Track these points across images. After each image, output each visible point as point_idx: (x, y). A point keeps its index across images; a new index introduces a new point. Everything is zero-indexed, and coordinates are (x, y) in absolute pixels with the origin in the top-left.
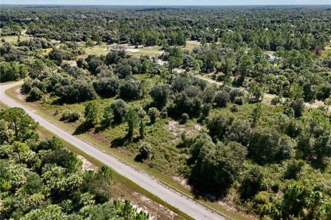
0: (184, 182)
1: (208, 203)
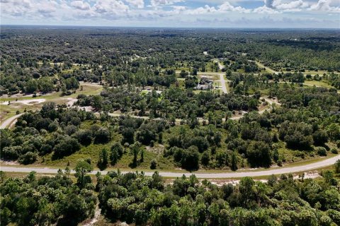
0: (180, 169)
1: (196, 172)
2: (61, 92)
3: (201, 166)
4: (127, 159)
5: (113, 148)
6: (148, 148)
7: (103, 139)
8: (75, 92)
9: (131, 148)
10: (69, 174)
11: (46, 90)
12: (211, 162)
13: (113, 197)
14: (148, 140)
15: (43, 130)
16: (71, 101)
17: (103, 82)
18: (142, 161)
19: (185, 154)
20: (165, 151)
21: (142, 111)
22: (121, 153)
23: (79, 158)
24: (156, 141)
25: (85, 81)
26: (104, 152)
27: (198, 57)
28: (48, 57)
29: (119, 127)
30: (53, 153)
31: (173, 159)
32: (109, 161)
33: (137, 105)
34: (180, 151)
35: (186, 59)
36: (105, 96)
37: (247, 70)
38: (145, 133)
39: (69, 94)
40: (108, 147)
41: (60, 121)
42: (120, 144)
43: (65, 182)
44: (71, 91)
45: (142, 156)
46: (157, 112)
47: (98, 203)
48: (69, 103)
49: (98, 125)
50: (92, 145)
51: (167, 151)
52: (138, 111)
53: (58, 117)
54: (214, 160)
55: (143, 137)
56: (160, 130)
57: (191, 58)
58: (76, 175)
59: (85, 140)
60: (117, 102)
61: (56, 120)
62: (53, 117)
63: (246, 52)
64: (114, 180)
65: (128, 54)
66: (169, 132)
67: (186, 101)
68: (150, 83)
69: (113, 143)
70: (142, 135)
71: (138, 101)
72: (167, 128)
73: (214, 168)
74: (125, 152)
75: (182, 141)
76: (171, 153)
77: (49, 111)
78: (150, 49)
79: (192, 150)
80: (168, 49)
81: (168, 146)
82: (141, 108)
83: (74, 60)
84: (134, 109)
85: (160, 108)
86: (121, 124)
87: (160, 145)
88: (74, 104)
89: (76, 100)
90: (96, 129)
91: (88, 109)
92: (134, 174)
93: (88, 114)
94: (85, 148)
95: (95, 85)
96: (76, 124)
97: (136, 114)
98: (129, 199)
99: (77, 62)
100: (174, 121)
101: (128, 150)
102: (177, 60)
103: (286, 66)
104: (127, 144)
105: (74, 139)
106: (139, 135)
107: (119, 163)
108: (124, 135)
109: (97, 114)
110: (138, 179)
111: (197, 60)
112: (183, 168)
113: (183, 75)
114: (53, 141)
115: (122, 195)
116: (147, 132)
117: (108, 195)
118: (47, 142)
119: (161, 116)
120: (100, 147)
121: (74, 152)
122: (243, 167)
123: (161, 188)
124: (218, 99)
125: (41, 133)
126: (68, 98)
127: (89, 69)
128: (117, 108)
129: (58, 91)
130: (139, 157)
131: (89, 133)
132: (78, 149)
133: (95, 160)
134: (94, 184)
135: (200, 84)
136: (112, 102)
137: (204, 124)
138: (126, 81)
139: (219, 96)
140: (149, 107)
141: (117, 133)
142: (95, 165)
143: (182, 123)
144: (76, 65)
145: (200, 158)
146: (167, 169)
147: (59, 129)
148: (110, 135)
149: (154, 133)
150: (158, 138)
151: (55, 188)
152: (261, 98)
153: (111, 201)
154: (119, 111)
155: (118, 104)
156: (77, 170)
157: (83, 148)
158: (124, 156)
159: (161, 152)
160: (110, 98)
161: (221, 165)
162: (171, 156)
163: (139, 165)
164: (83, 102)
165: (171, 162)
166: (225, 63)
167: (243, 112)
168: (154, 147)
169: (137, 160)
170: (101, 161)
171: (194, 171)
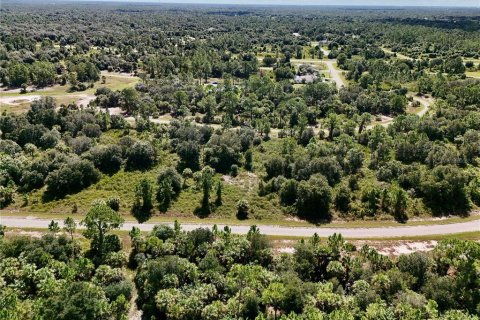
0: (296, 219)
1: (327, 225)
2: (68, 86)
3: (335, 214)
4: (190, 199)
5: (161, 178)
6: (227, 178)
7: (141, 161)
8: (92, 86)
9: (197, 180)
10: (72, 231)
11: (43, 82)
12: (353, 205)
13: (168, 286)
14: (225, 164)
15: (29, 146)
16: (85, 98)
17: (139, 71)
18: (218, 202)
19: (304, 192)
20: (261, 186)
21: (209, 115)
22: (177, 189)
23: (95, 197)
24: (240, 165)
25: (110, 70)
26: (145, 186)
27: (288, 38)
28: (52, 37)
29: (170, 141)
30: (45, 187)
31: (277, 200)
32: (156, 204)
33: (199, 104)
34: (292, 184)
35: (267, 41)
36: (143, 90)
37: (369, 56)
38: (220, 150)
39: (83, 89)
40: (152, 176)
41: (62, 131)
42: (175, 171)
43: (63, 250)
44: (86, 84)
45: (219, 193)
46: (234, 116)
47: (135, 296)
48: (82, 102)
49: (133, 136)
50: (121, 172)
51: (265, 184)
52: (201, 116)
53: (59, 122)
54: (359, 202)
56: (245, 146)
57: (276, 41)
58: (87, 235)
59: (108, 164)
60: (164, 100)
61: (56, 128)
62: (49, 122)
63: (358, 33)
64: (168, 245)
65: (177, 34)
66: (262, 151)
67: (282, 99)
68: (217, 74)
69: (162, 169)
70: (215, 154)
71: (199, 98)
72: (257, 143)
73: (362, 217)
74: (185, 187)
75: (292, 165)
76: (273, 189)
77: (44, 112)
78: (211, 29)
79: (316, 183)
80: (238, 29)
81: (265, 174)
82: (207, 110)
83: (92, 42)
84: (193, 111)
85: (240, 109)
86: (173, 135)
87: (249, 174)
88: (91, 104)
89: (95, 98)
90: (129, 143)
91: (114, 111)
92: (208, 232)
93: (114, 119)
94: (107, 177)
95: (125, 76)
96: (92, 134)
97: (198, 120)
98: (203, 290)
99: (98, 44)
100: (267, 132)
101: (191, 182)
102: (255, 43)
103: (428, 51)
104: (188, 170)
105: (86, 162)
106: (208, 155)
107: (175, 207)
108: (182, 154)
109: (130, 120)
110: (218, 242)
111: (286, 43)
112: (301, 217)
113: (268, 63)
114: (46, 165)
115: (186, 280)
116: (224, 149)
117: (157, 282)
118: (34, 167)
119: (242, 124)
120: (137, 176)
121: (86, 186)
122: (417, 214)
123: (267, 262)
124: (336, 96)
125: (27, 152)
126: (81, 95)
127: (117, 53)
128: (164, 110)
129: (63, 83)
130: (213, 197)
131: (114, 151)
132: (95, 180)
133: (127, 202)
134: (125, 254)
135: (299, 74)
136: (156, 100)
137: (322, 136)
138: (177, 70)
139: (336, 92)
140: (221, 110)
141: (167, 151)
142: (128, 211)
143: (281, 135)
144: (96, 48)
145: (333, 197)
146: (270, 220)
147: (61, 144)
148: (155, 155)
149: (236, 151)
150: (243, 160)
151: (40, 265)
152: (408, 96)
153: (164, 297)
154: (168, 115)
155: (166, 102)
156: (90, 225)
157: (104, 179)
158: (183, 194)
159: (253, 185)
160: (152, 94)
161: (375, 212)
162: (274, 194)
163: (214, 211)
164: (105, 101)
165: (275, 205)
166: (330, 47)
167: (383, 117)
168: (238, 177)
169: (210, 201)
170: (139, 203)
171: (324, 223)
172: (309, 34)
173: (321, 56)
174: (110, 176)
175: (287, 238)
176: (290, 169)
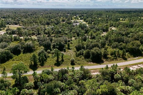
0: (92, 63)
3: (104, 60)
4: (51, 60)
5: (39, 54)
6: (63, 52)
7: (29, 49)
8: (4, 29)
9: (53, 53)
10: (6, 77)
12: (108, 56)
14: (61, 48)
16: (2, 33)
17: (21, 24)
18: (63, 60)
19: (93, 54)
20: (76, 54)
21: (49, 35)
22: (46, 57)
23: (12, 63)
24: (66, 48)
25: (10, 24)
26: (34, 56)
27: (66, 15)
29: (38, 43)
31: (83, 57)
32: (39, 63)
34: (88, 51)
36: (24, 29)
42: (44, 51)
43: (3, 85)
44: (2, 29)
45: (62, 57)
46: (58, 35)
50: (22, 54)
51: (78, 53)
52: (47, 35)
54: (110, 56)
55: (58, 46)
58: (13, 77)
59: (16, 51)
60: (32, 31)
64: (51, 77)
68: (48, 24)
69: (38, 51)
71: (45, 30)
72: (69, 41)
74: (48, 57)
76: (80, 54)
78: (42, 13)
79: (96, 50)
80: (50, 13)
81: (76, 50)
83: (2, 17)
85: (60, 32)
87: (69, 50)
88: (5, 34)
89: (6, 32)
94: (16, 56)
95: (16, 26)
99: (4, 18)
101: (50, 55)
102: (57, 16)
104: (49, 51)
105: (7, 51)
106: (54, 45)
107: (46, 64)
109: (22, 38)
112: (93, 61)
117: (51, 93)
119: (61, 37)
120: (29, 55)
121: (8, 60)
122: (129, 57)
128: (33, 34)
131: (18, 46)
132: (11, 57)
133: (27, 64)
134: (31, 83)
138: (34, 23)
141: (38, 46)
142: (28, 67)
145: (103, 54)
146: (83, 64)
148: (34, 47)
149: (64, 43)
150: (67, 46)
154: (34, 36)
156: (14, 73)
157: (15, 57)
158: (48, 59)
159: (72, 54)
160: (28, 29)
161: (117, 58)
162: (82, 56)
163: (62, 64)
164: (10, 33)
165: (83, 59)
166: (80, 17)
167: (104, 32)
168: (66, 52)
169: (59, 60)
170: (32, 64)
171: (102, 63)
172: (73, 14)
173: (78, 19)
174: (18, 56)
175: (92, 70)
176: (84, 47)
